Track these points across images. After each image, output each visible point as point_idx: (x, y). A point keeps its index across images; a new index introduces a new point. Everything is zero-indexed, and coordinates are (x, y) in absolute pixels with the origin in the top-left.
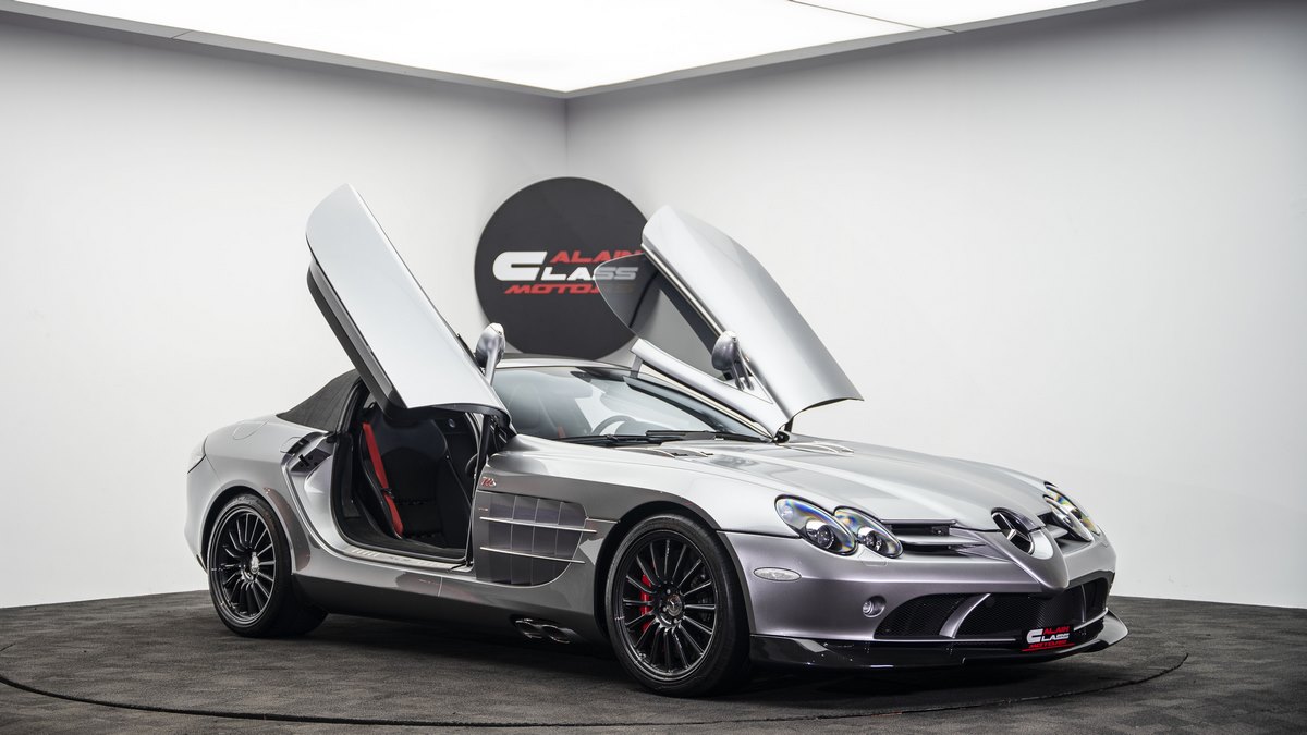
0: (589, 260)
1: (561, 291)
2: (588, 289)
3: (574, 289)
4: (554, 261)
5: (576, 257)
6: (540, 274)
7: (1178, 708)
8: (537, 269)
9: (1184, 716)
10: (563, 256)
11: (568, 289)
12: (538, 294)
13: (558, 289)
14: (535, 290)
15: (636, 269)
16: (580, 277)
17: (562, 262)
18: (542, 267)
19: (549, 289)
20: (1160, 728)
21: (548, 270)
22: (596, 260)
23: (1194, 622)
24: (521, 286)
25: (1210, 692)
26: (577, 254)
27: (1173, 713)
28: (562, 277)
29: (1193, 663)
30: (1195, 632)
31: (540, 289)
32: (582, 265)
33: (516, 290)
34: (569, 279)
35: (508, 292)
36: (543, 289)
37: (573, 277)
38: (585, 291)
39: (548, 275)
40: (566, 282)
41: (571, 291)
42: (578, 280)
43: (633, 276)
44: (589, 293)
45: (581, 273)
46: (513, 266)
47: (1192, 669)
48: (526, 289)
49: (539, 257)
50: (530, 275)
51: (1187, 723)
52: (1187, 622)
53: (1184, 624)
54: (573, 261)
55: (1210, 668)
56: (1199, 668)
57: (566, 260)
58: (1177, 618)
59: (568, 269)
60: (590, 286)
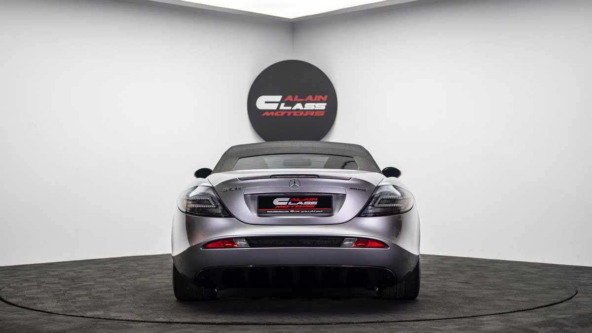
0: (303, 100)
1: (289, 115)
2: (302, 114)
3: (295, 114)
4: (286, 100)
5: (296, 99)
6: (279, 106)
7: (565, 319)
8: (278, 104)
9: (567, 323)
10: (290, 98)
11: (292, 114)
12: (277, 116)
13: (287, 113)
14: (276, 114)
15: (325, 104)
16: (298, 108)
17: (289, 101)
18: (280, 103)
19: (283, 114)
20: (554, 328)
21: (283, 104)
22: (306, 100)
23: (585, 277)
24: (269, 112)
25: (582, 311)
26: (297, 97)
27: (562, 321)
28: (290, 108)
29: (579, 297)
30: (584, 282)
31: (279, 114)
32: (299, 102)
33: (267, 114)
34: (293, 109)
35: (264, 115)
36: (280, 113)
37: (294, 108)
38: (300, 115)
39: (282, 107)
40: (291, 110)
41: (294, 115)
42: (297, 109)
43: (324, 108)
44: (302, 116)
45: (299, 106)
46: (266, 102)
47: (577, 300)
48: (272, 114)
49: (278, 98)
50: (274, 107)
51: (567, 326)
52: (582, 277)
53: (581, 278)
54: (295, 100)
55: (586, 299)
56: (581, 299)
57: (292, 100)
58: (578, 275)
59: (292, 104)
60: (303, 112)
